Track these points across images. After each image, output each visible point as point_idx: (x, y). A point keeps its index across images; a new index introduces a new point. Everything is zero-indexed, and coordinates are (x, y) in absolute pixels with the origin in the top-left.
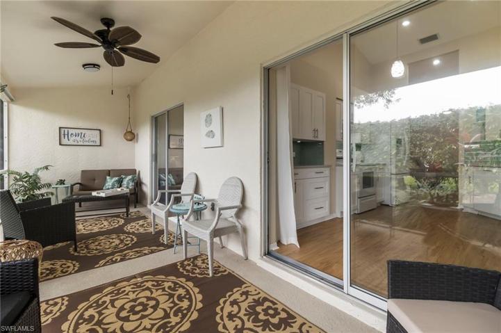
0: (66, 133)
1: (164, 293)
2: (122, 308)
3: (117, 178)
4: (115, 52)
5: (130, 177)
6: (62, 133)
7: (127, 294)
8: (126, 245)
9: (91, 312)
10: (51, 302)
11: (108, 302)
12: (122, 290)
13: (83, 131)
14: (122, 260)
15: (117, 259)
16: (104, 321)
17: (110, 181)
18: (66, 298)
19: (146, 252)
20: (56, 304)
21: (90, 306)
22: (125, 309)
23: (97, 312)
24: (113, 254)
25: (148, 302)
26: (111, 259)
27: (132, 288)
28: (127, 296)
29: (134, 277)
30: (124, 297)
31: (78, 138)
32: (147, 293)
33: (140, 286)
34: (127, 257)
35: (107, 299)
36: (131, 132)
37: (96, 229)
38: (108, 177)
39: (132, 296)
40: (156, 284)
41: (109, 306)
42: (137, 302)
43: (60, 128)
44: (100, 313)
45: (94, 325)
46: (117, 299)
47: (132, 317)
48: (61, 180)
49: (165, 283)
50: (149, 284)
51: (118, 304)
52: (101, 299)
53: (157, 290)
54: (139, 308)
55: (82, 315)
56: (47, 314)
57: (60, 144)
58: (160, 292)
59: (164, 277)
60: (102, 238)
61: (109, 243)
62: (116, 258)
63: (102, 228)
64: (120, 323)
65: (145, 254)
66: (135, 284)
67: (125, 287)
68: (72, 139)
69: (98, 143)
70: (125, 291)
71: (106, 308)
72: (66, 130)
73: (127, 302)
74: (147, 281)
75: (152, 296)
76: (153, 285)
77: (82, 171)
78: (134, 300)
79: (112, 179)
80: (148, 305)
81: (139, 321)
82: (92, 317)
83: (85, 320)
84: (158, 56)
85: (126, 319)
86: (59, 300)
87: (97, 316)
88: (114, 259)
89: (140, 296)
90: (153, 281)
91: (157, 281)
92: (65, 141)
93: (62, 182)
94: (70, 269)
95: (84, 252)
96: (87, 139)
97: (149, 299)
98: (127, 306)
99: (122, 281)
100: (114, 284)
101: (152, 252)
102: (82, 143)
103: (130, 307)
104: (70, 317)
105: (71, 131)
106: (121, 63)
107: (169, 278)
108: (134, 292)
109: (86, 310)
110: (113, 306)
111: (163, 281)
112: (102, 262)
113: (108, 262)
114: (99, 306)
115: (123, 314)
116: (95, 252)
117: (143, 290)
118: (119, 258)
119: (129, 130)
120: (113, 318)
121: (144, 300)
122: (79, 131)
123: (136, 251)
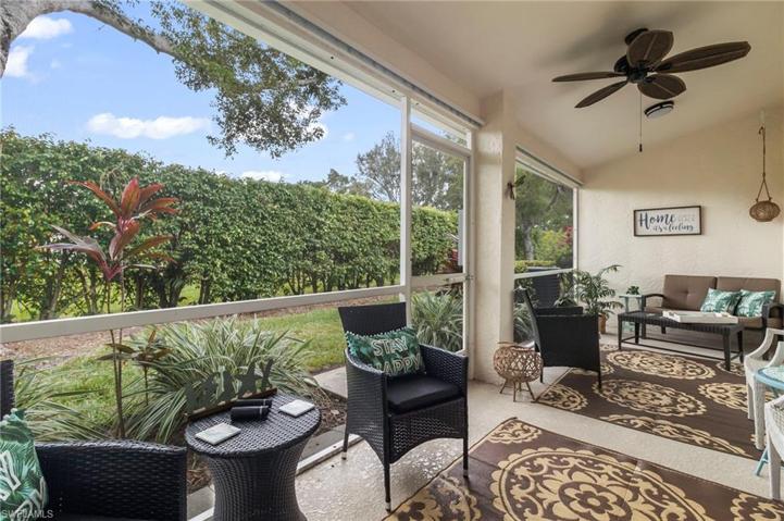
0: (644, 218)
1: (653, 515)
2: (576, 485)
3: (728, 294)
4: (653, 78)
5: (759, 295)
6: (638, 218)
7: (599, 475)
8: (674, 411)
9: (545, 462)
10: (526, 427)
11: (571, 466)
12: (601, 465)
13: (670, 212)
14: (643, 429)
15: (636, 424)
16: (545, 483)
17: (714, 298)
18: (540, 432)
19: (698, 439)
20: (527, 431)
21: (549, 457)
22: (578, 489)
23: (549, 467)
24: (639, 414)
25: (614, 506)
26: (629, 420)
27: (614, 473)
28: (595, 476)
29: (634, 462)
30: (593, 475)
31: (662, 224)
32: (627, 495)
33: (628, 479)
34: (655, 430)
35: (573, 462)
36: (768, 203)
37: (653, 371)
38: (711, 291)
39: (603, 481)
40: (656, 493)
41: (566, 472)
42: (601, 494)
43: (635, 212)
44: (550, 471)
45: (533, 477)
46: (583, 471)
47: (575, 505)
48: (633, 287)
49: (674, 505)
50: (643, 486)
51: (578, 477)
52: (566, 457)
53: (646, 502)
54: (595, 502)
55: (535, 458)
56: (513, 435)
57: (635, 235)
58: (648, 509)
59: (682, 494)
60: (649, 386)
61: (650, 396)
62: (637, 421)
63: (662, 373)
64: (557, 498)
65: (693, 442)
66: (624, 471)
67: (607, 464)
68: (651, 226)
69: (697, 230)
70: (602, 469)
71: (561, 471)
72: (644, 214)
73: (590, 484)
74: (645, 480)
75: (629, 504)
76: (649, 492)
77: (667, 276)
78: (600, 489)
79: (717, 294)
80: (612, 509)
81: (577, 516)
82: (540, 467)
83: (532, 465)
84: (743, 40)
85: (567, 500)
86: (533, 430)
87: (545, 470)
88: (632, 422)
89: (614, 489)
90: (655, 485)
91: (661, 491)
92: (642, 230)
93: (634, 290)
94: (573, 405)
95: (607, 393)
96: (676, 224)
97: (621, 502)
98: (584, 488)
99: (611, 455)
100: (599, 451)
101: (710, 446)
102: (667, 232)
103: (586, 492)
104: (525, 452)
105: (651, 214)
106: (679, 87)
107: (690, 502)
108: (611, 478)
109: (543, 457)
110: (570, 475)
111: (673, 499)
112: (614, 417)
113: (621, 420)
114: (557, 462)
115: (571, 492)
116: (621, 400)
117: (627, 487)
118: (640, 423)
119: (764, 198)
120: (555, 486)
121: (612, 499)
122: (663, 213)
123: (681, 431)
